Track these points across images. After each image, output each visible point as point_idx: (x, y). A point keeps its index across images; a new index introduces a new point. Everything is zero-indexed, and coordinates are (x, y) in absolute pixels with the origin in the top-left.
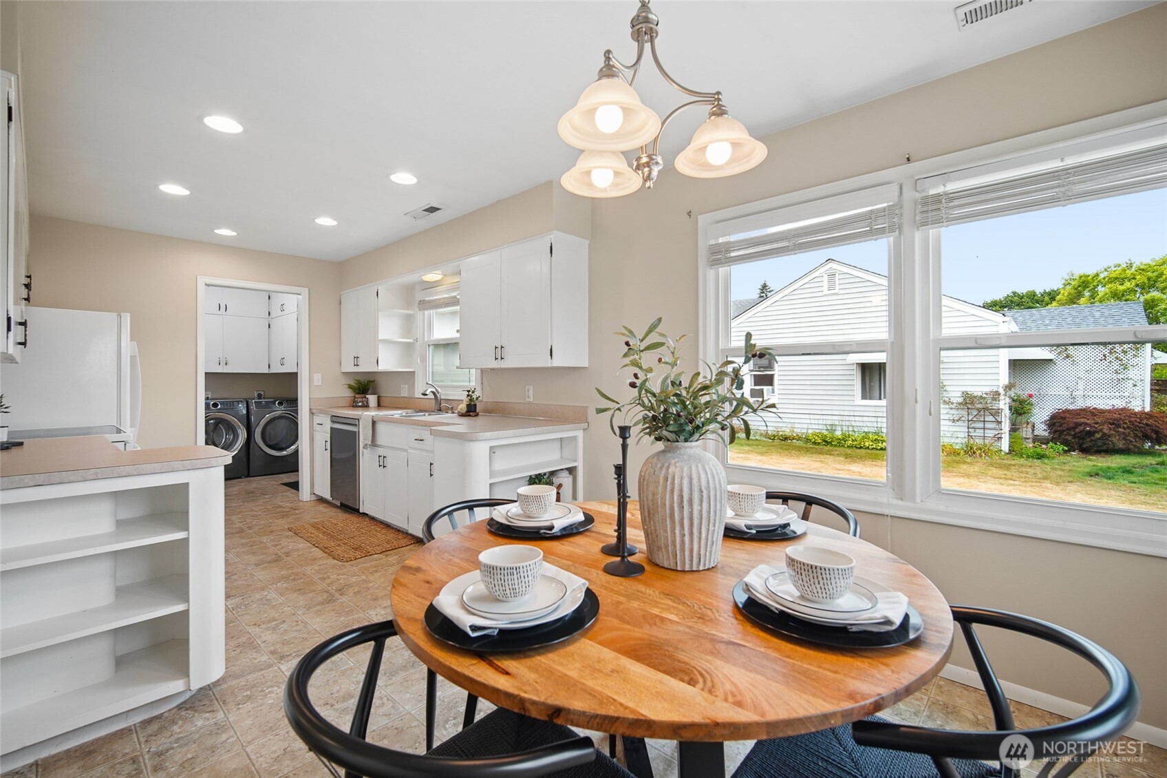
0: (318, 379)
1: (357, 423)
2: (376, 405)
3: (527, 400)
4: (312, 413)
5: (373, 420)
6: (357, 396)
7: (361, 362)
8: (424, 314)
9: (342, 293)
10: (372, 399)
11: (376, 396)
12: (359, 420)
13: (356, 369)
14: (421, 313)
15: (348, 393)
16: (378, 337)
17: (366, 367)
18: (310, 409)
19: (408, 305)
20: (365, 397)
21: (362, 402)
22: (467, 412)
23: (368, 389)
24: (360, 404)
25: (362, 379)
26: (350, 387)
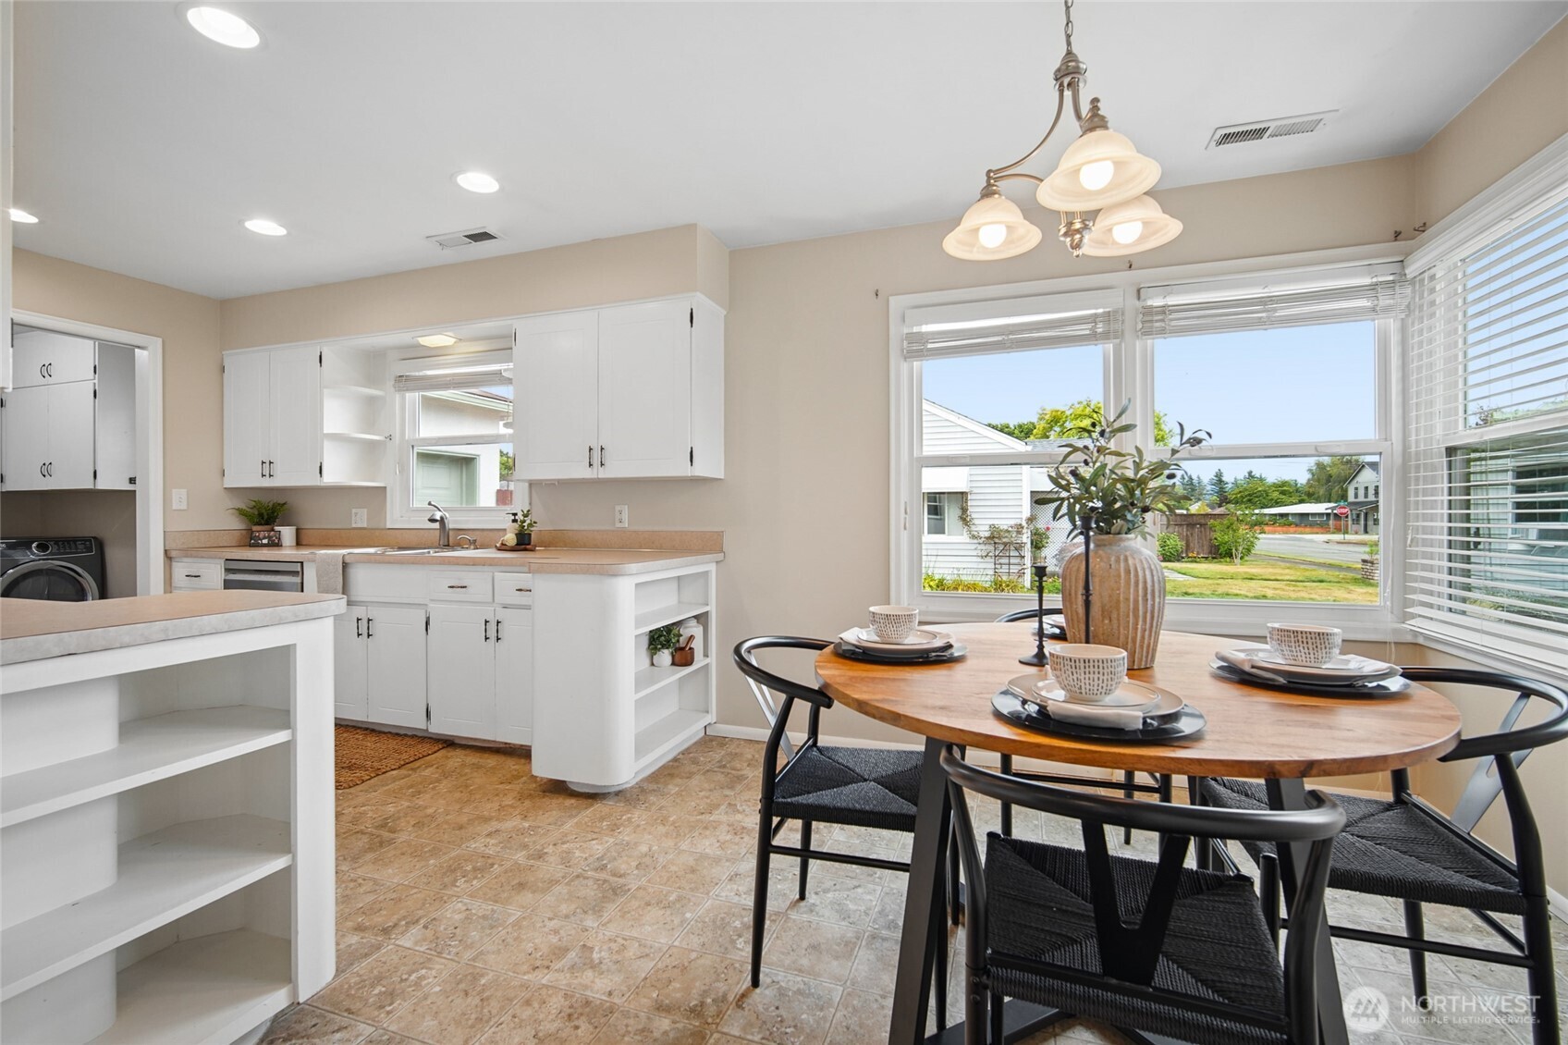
0: (179, 499)
1: (299, 569)
2: (294, 544)
3: (618, 525)
4: (168, 557)
5: (343, 563)
6: (255, 528)
7: (277, 469)
8: (403, 398)
9: (224, 353)
10: (287, 533)
11: (294, 528)
12: (302, 563)
13: (267, 483)
14: (398, 396)
15: (236, 524)
16: (322, 428)
17: (284, 478)
18: (166, 551)
19: (372, 379)
20: (273, 530)
21: (269, 538)
22: (517, 545)
23: (276, 517)
24: (265, 541)
25: (265, 499)
26: (241, 512)
